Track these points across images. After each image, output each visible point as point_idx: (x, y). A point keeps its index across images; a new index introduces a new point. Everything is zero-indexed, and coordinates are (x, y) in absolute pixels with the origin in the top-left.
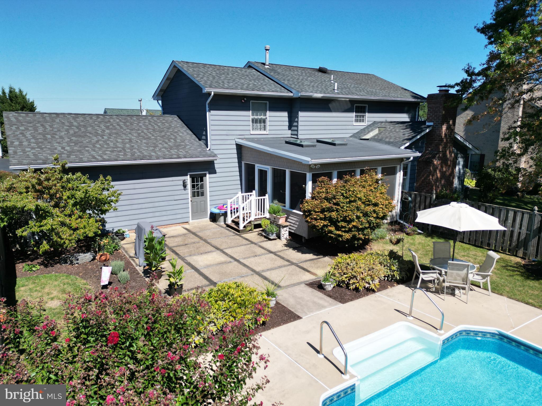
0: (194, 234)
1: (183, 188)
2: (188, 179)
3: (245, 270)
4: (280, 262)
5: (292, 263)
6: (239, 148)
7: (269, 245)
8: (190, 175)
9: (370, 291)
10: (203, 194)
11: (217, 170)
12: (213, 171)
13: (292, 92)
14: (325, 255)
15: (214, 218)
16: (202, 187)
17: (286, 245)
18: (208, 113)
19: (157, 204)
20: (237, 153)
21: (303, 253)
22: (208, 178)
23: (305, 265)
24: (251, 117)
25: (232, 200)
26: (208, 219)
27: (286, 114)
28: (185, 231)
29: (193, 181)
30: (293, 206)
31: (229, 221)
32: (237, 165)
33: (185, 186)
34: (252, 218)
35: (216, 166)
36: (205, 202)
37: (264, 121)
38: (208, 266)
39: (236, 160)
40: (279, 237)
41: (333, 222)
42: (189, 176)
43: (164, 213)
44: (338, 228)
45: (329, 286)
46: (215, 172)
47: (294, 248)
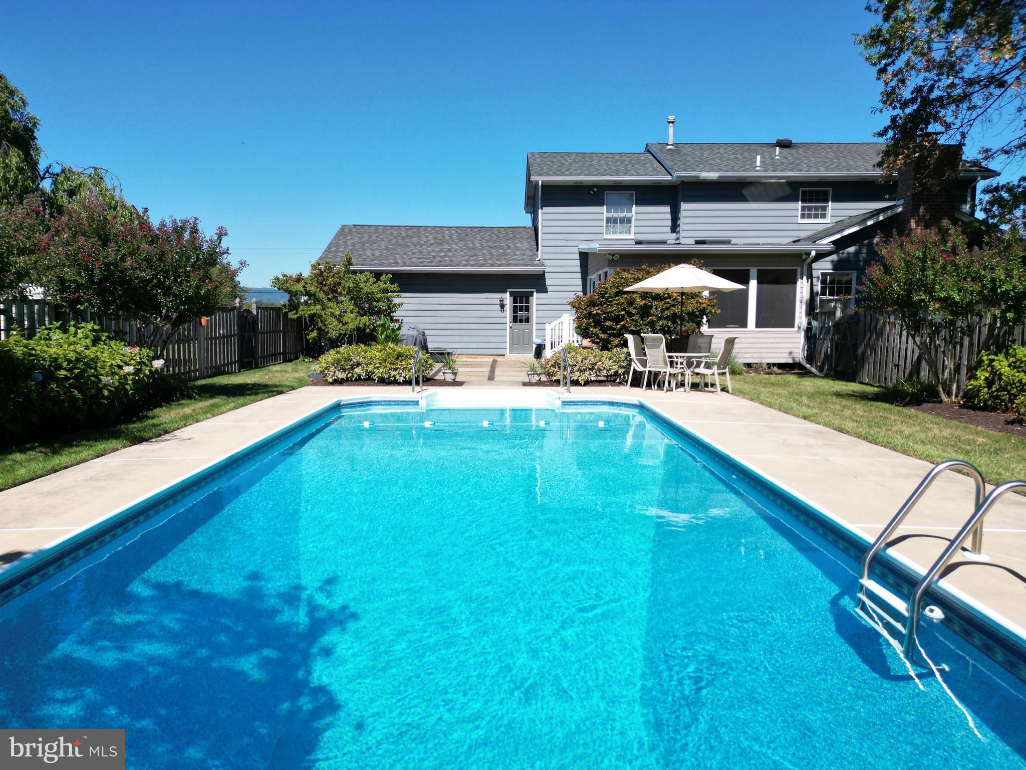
1: (500, 309)
2: (508, 298)
6: (584, 257)
8: (510, 292)
10: (527, 320)
11: (549, 288)
12: (543, 289)
13: (671, 175)
16: (527, 309)
18: (540, 211)
19: (465, 327)
20: (581, 266)
22: (536, 299)
24: (605, 215)
25: (552, 325)
26: (532, 354)
27: (667, 209)
29: (515, 301)
32: (580, 282)
33: (502, 306)
35: (548, 282)
36: (531, 330)
37: (629, 221)
39: (579, 275)
42: (508, 293)
43: (474, 339)
46: (545, 291)
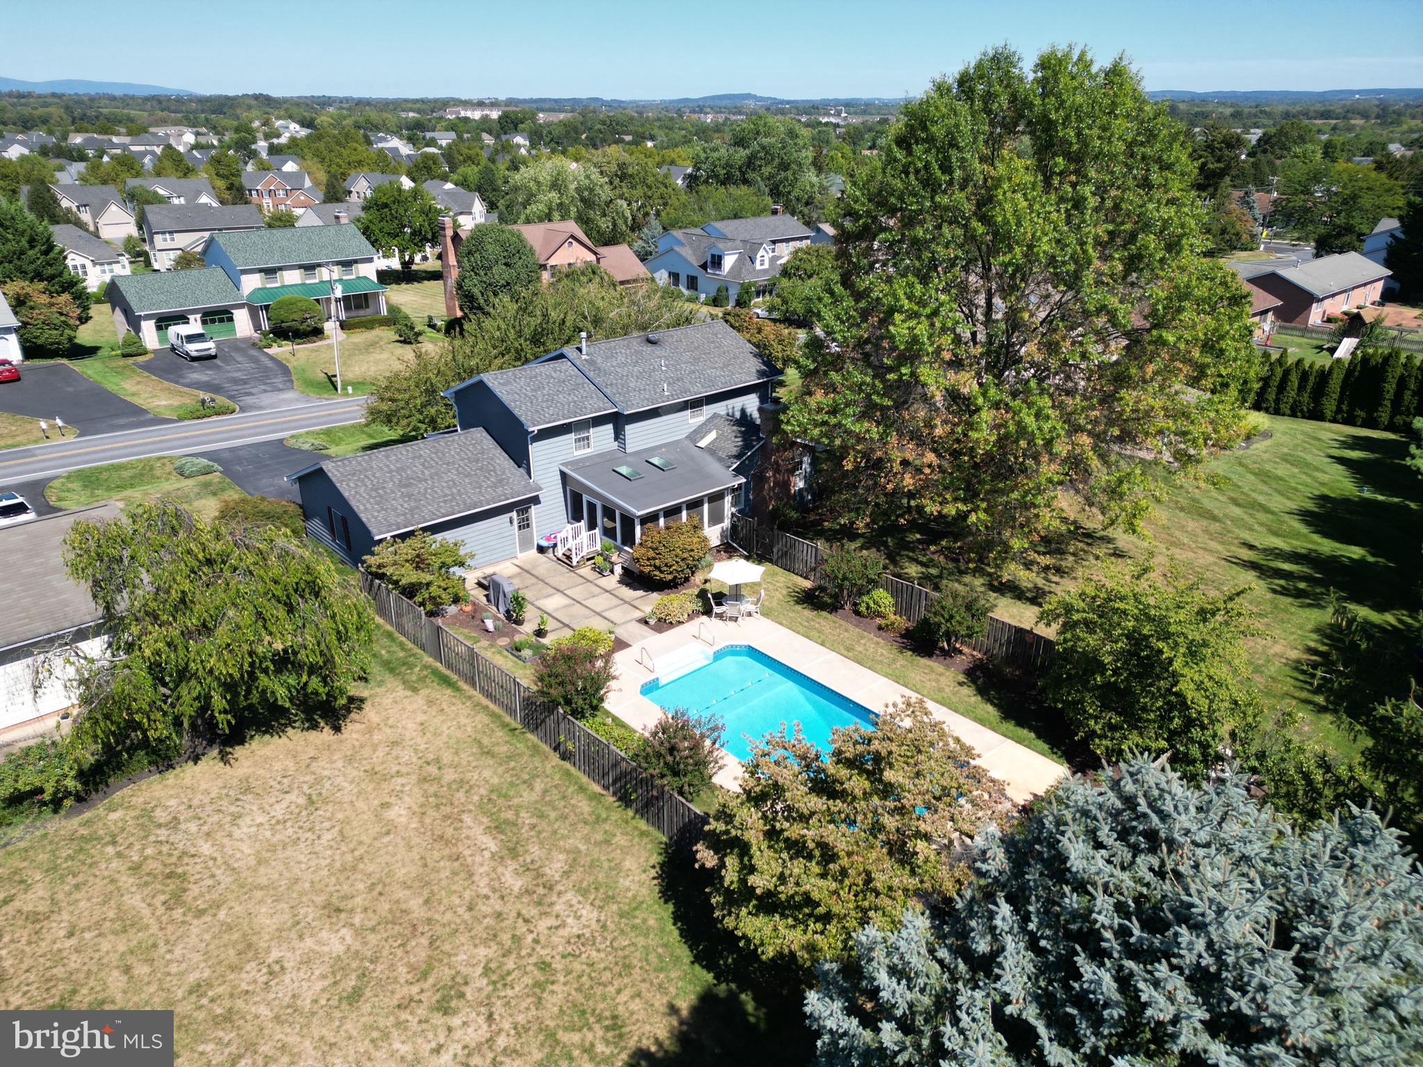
0: (528, 572)
1: (509, 524)
2: (514, 514)
3: (588, 612)
4: (615, 601)
5: (626, 602)
6: (564, 475)
7: (603, 582)
8: (516, 512)
9: (680, 623)
10: (528, 525)
11: (543, 503)
12: (538, 504)
13: (617, 407)
14: (653, 591)
15: (541, 550)
16: (528, 518)
17: (620, 582)
18: (530, 447)
20: (562, 479)
21: (635, 589)
22: (534, 510)
23: (634, 603)
24: (574, 438)
26: (535, 551)
27: (611, 426)
28: (518, 570)
29: (519, 516)
30: (624, 543)
31: (560, 555)
32: (561, 491)
33: (511, 522)
34: (584, 553)
35: (541, 499)
36: (532, 534)
37: (588, 438)
38: (557, 610)
39: (560, 486)
40: (612, 571)
41: (658, 568)
44: (662, 572)
45: (652, 622)
46: (540, 504)
47: (627, 585)
